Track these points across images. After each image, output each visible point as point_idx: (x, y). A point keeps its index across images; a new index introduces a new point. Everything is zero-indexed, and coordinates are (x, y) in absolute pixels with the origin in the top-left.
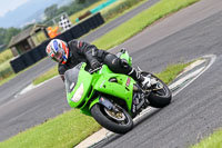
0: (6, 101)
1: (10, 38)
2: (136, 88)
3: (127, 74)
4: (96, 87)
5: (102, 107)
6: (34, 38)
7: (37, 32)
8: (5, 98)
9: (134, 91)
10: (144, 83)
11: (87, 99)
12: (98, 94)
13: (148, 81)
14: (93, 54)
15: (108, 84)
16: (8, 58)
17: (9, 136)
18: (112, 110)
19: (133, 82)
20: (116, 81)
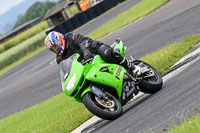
0: (43, 67)
1: (46, 11)
2: (126, 77)
3: (118, 63)
4: (87, 77)
5: (92, 95)
6: (67, 11)
7: (70, 5)
8: (41, 64)
9: (124, 80)
10: (134, 71)
11: (80, 88)
12: (89, 83)
13: (138, 69)
14: (87, 45)
15: (99, 73)
16: (44, 29)
17: (45, 99)
18: (102, 98)
19: (124, 71)
20: (107, 71)
